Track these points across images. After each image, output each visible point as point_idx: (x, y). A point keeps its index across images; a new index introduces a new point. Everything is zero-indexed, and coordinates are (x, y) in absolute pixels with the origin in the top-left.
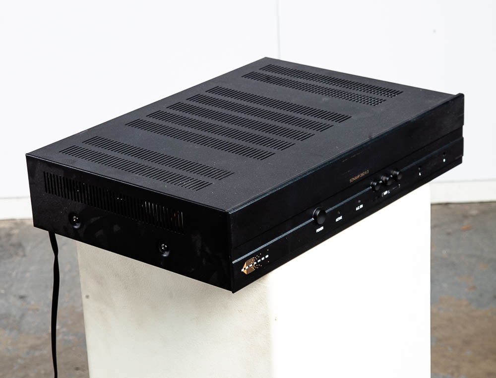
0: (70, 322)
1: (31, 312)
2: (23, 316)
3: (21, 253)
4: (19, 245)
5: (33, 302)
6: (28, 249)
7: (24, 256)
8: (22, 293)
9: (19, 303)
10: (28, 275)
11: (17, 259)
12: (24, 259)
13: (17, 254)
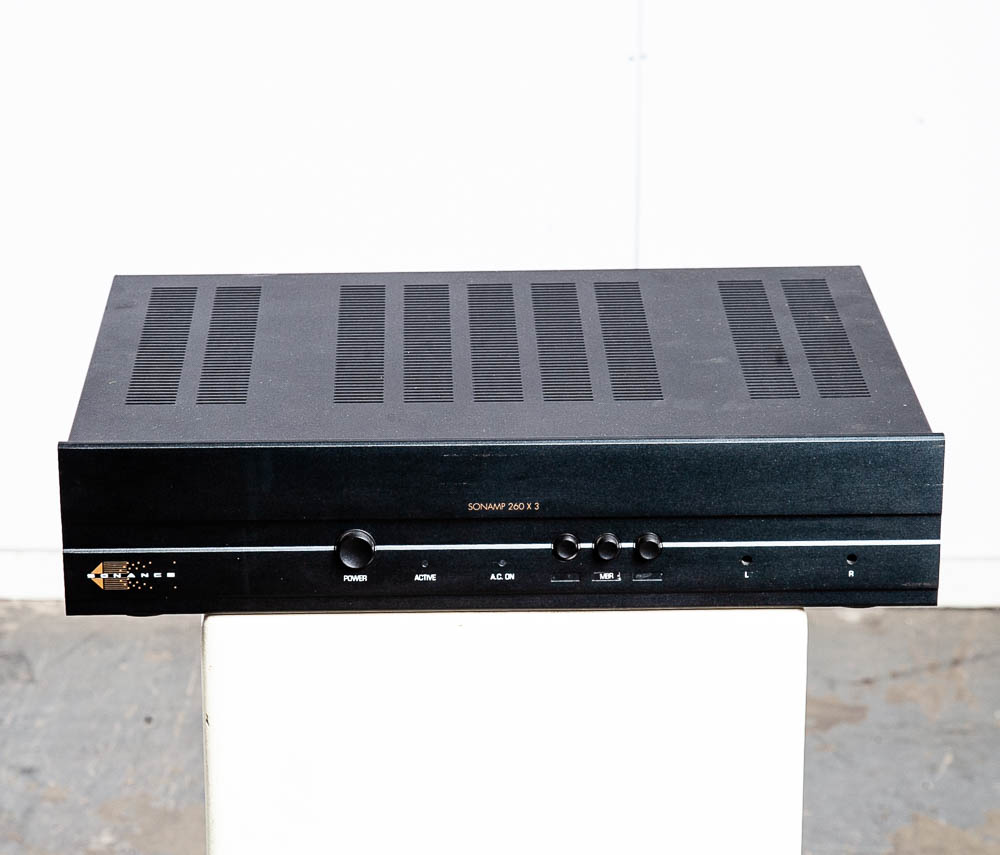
0: (138, 830)
1: (48, 805)
2: (29, 812)
3: (22, 674)
4: (20, 658)
5: (52, 784)
6: (39, 666)
7: (32, 680)
8: (28, 761)
9: (20, 783)
10: (40, 723)
11: (17, 687)
12: (31, 688)
13: (13, 676)
